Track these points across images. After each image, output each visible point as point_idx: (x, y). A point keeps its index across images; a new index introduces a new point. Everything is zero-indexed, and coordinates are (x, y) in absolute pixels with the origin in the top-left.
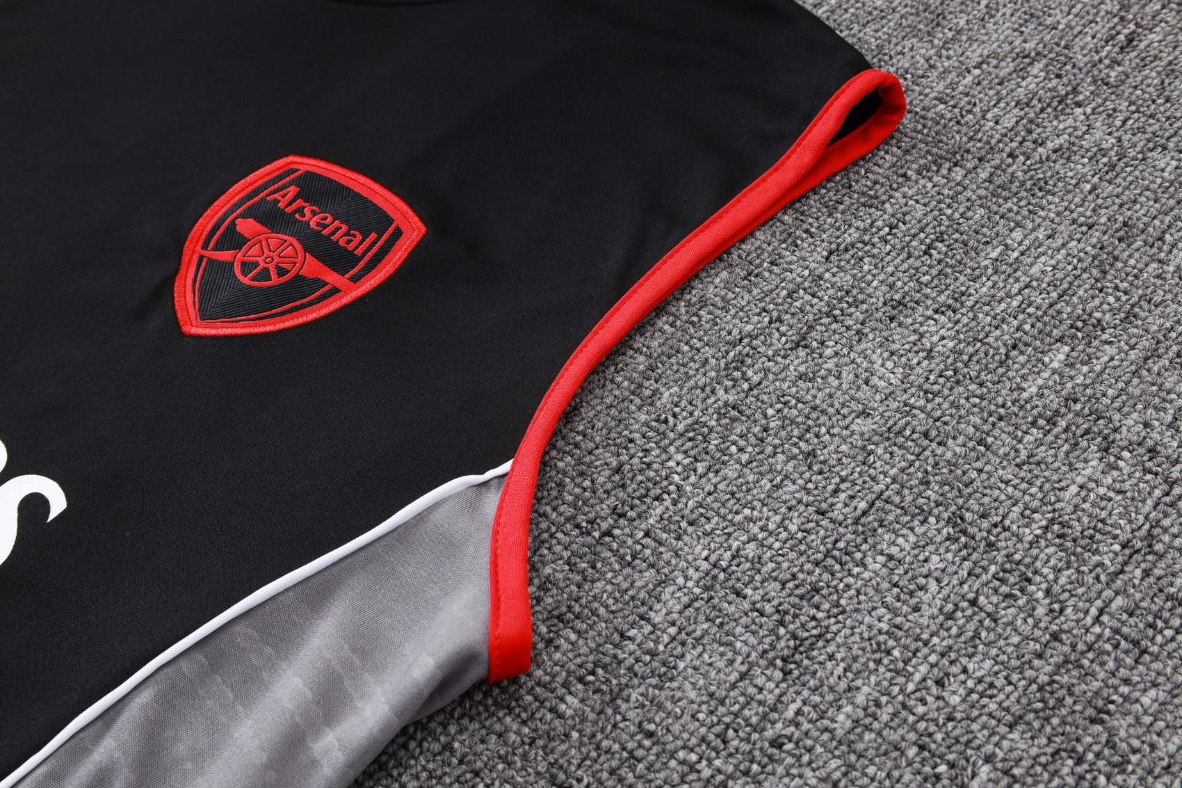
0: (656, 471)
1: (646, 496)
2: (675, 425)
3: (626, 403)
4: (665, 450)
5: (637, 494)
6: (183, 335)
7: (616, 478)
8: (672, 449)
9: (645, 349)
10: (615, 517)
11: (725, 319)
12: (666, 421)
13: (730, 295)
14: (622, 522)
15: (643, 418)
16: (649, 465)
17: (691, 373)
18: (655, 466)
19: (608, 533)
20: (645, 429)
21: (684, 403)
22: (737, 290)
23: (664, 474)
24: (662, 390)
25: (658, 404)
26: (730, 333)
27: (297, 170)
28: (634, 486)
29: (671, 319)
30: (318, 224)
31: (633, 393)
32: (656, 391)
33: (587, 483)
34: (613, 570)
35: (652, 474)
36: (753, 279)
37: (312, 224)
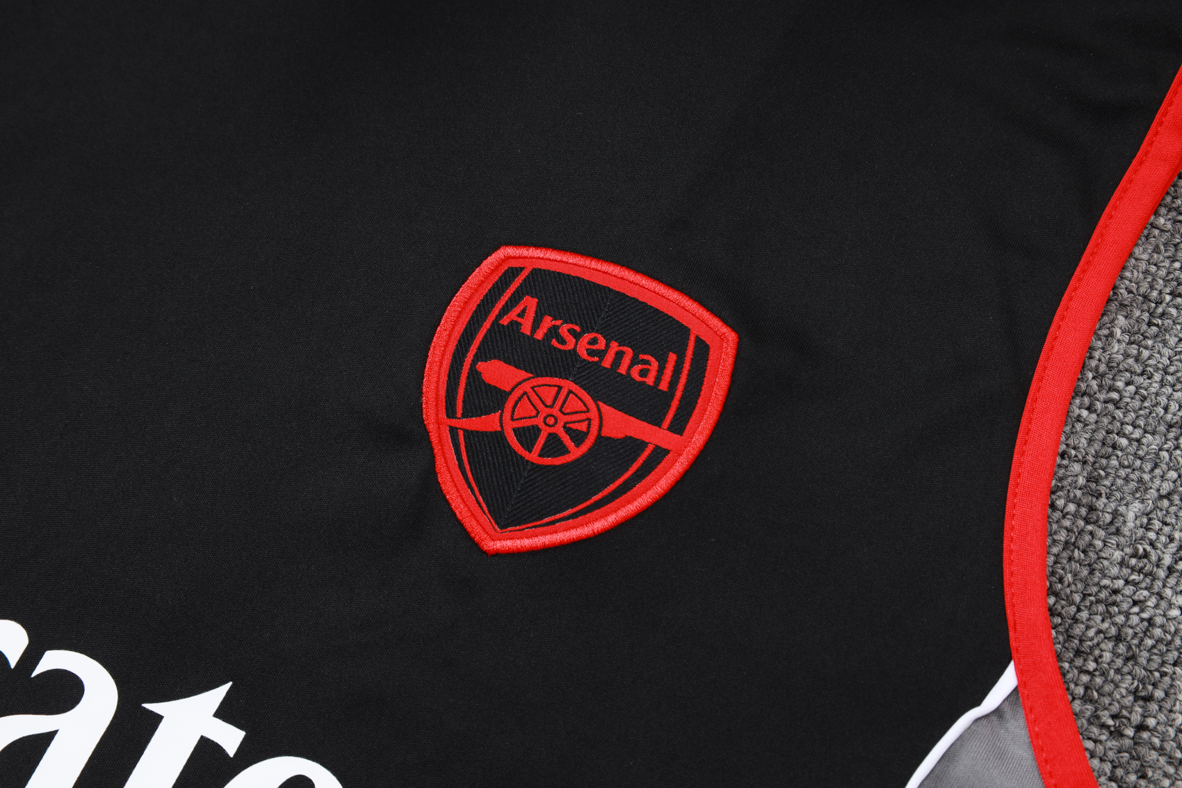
0: (1162, 626)
1: (1163, 663)
2: (1160, 559)
3: (1087, 538)
4: (1160, 596)
5: (1154, 666)
6: (485, 553)
7: (1122, 649)
8: (1168, 592)
9: (1073, 452)
10: (1141, 703)
11: (1153, 390)
12: (1146, 555)
13: (1146, 353)
14: (1154, 707)
15: (1118, 555)
16: (1150, 621)
17: (1146, 477)
18: (1159, 620)
19: (1141, 727)
20: (1126, 571)
21: (1157, 524)
22: (1150, 342)
23: (1173, 629)
24: (1122, 509)
25: (1126, 531)
26: (1166, 409)
27: (522, 269)
28: (1145, 654)
29: (1086, 400)
30: (591, 353)
31: (1087, 522)
32: (1115, 514)
33: (1091, 666)
34: (1166, 775)
35: (1158, 632)
36: (1160, 322)
37: (583, 353)
